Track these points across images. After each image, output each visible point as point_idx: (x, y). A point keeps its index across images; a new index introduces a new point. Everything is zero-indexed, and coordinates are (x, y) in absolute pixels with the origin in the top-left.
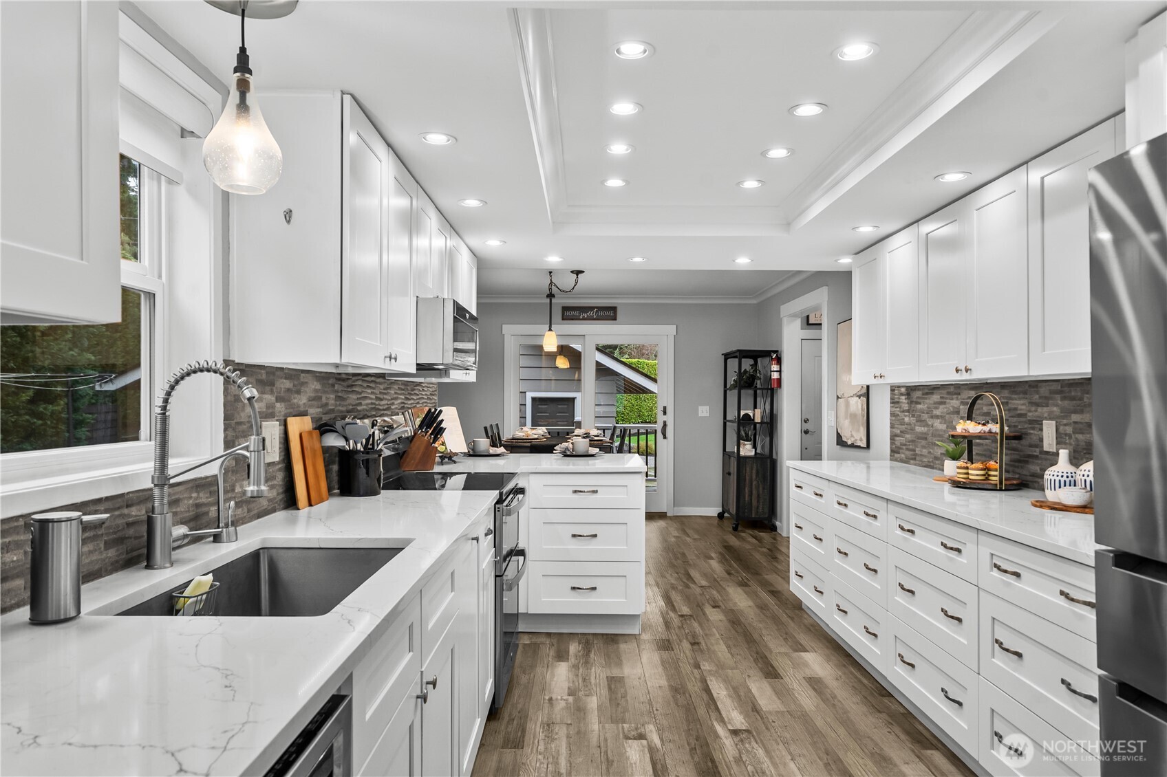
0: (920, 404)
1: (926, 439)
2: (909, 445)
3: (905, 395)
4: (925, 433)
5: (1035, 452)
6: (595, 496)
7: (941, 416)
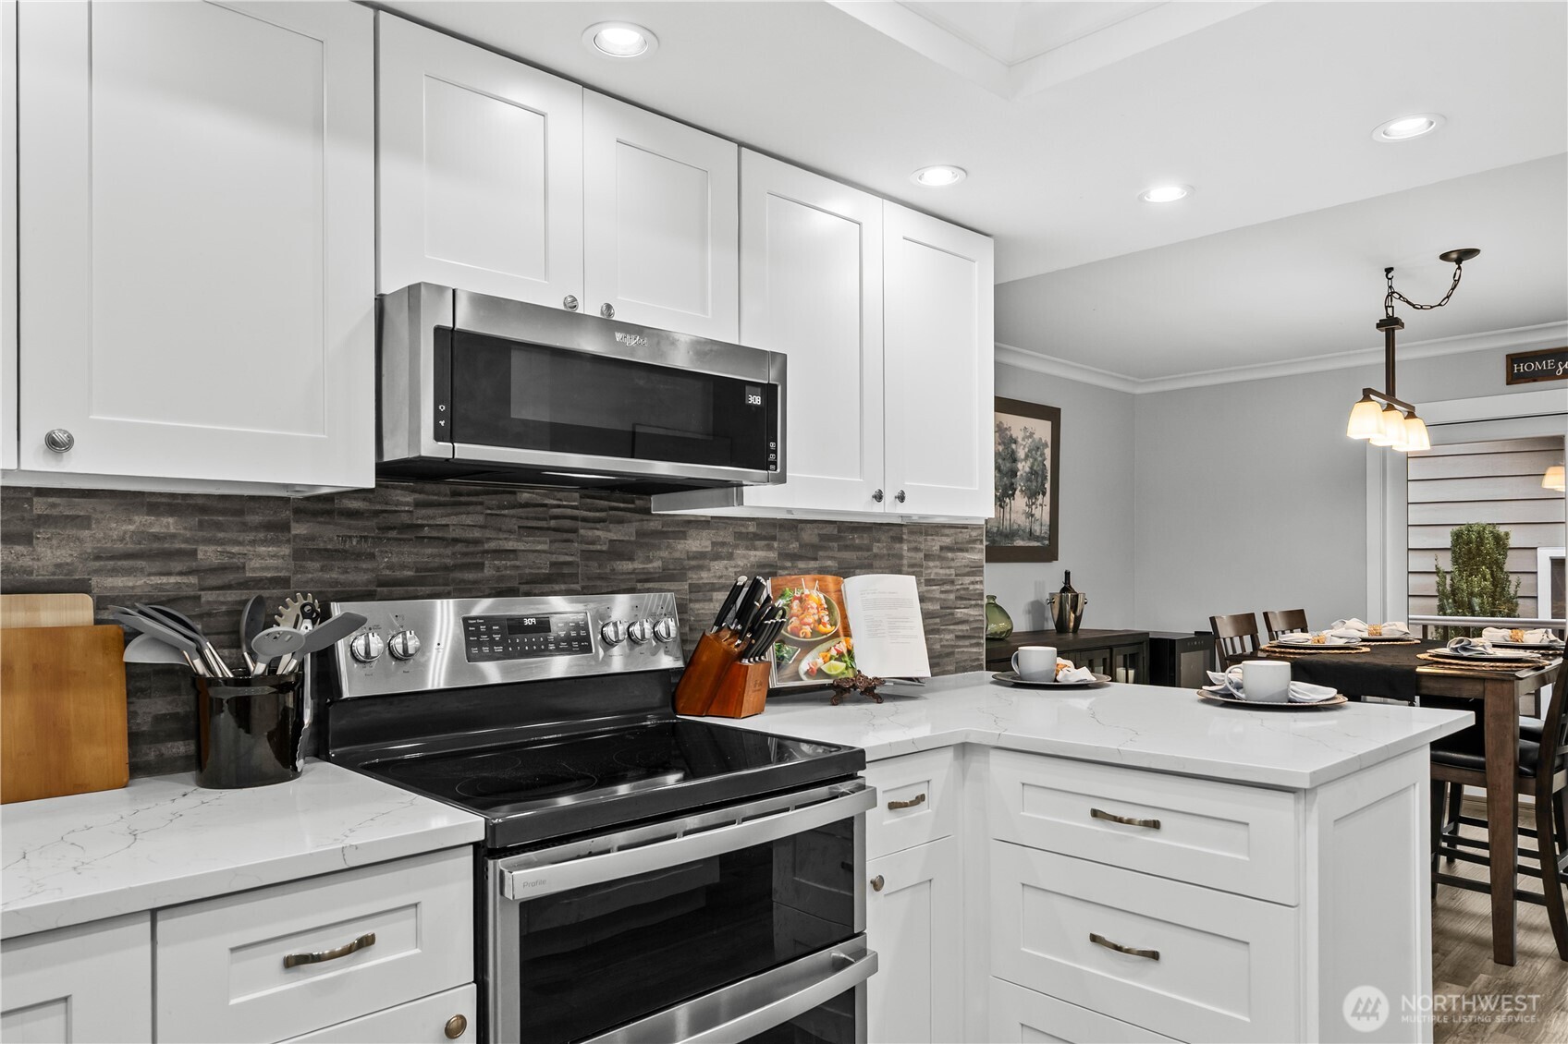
6: (1151, 837)
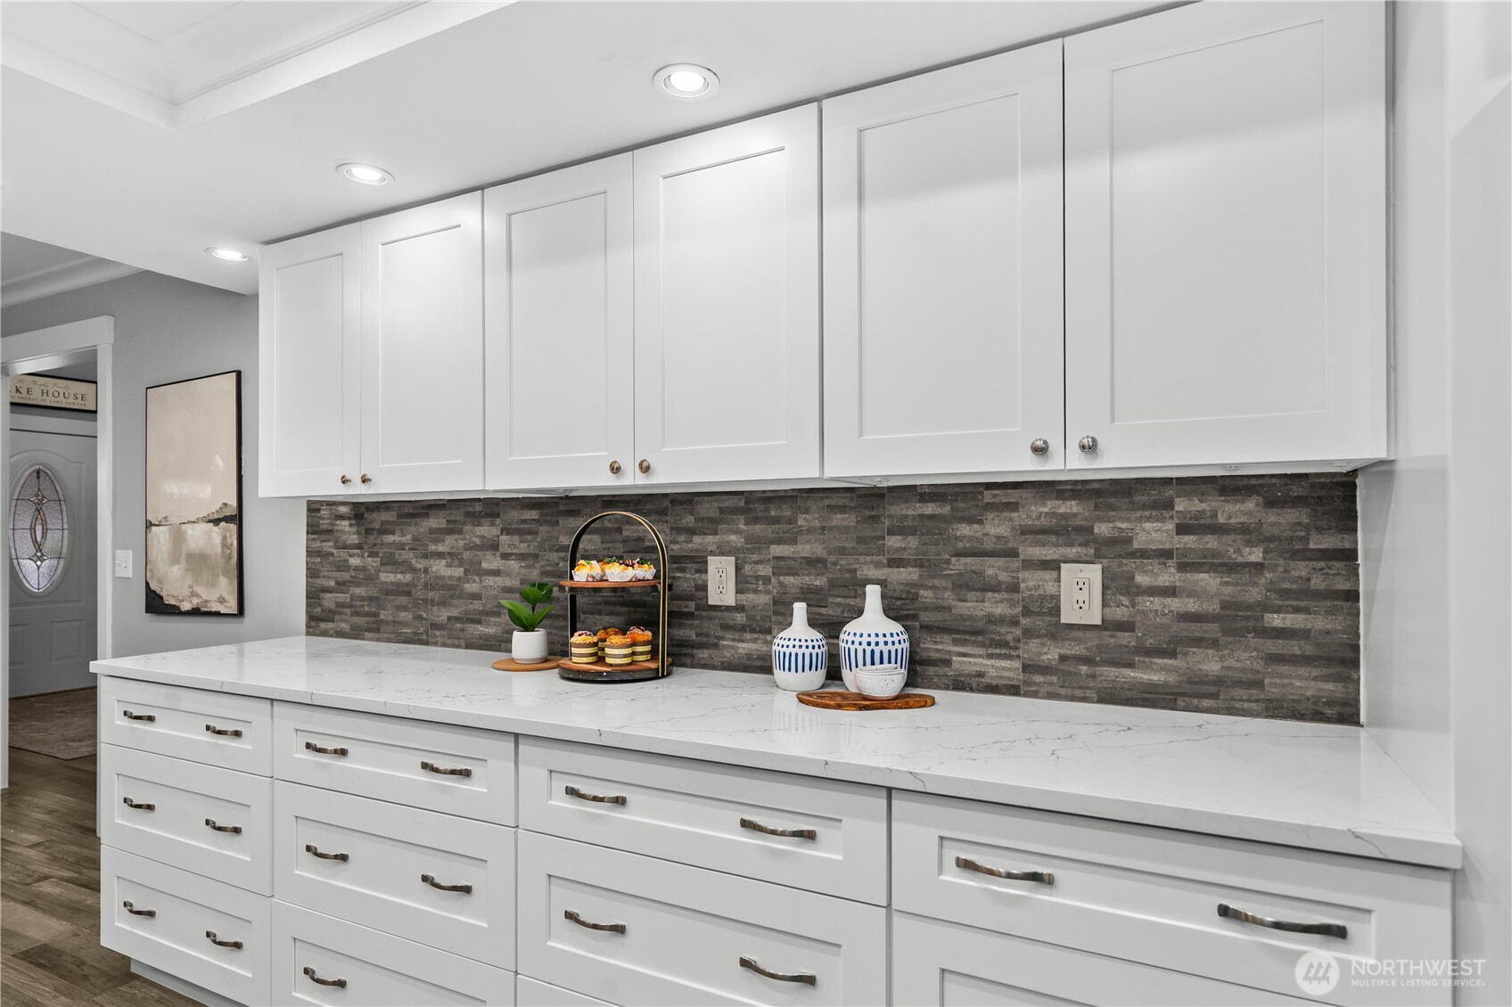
0: (393, 533)
1: (409, 594)
2: (363, 606)
3: (349, 518)
4: (407, 584)
5: (686, 606)
7: (449, 554)
